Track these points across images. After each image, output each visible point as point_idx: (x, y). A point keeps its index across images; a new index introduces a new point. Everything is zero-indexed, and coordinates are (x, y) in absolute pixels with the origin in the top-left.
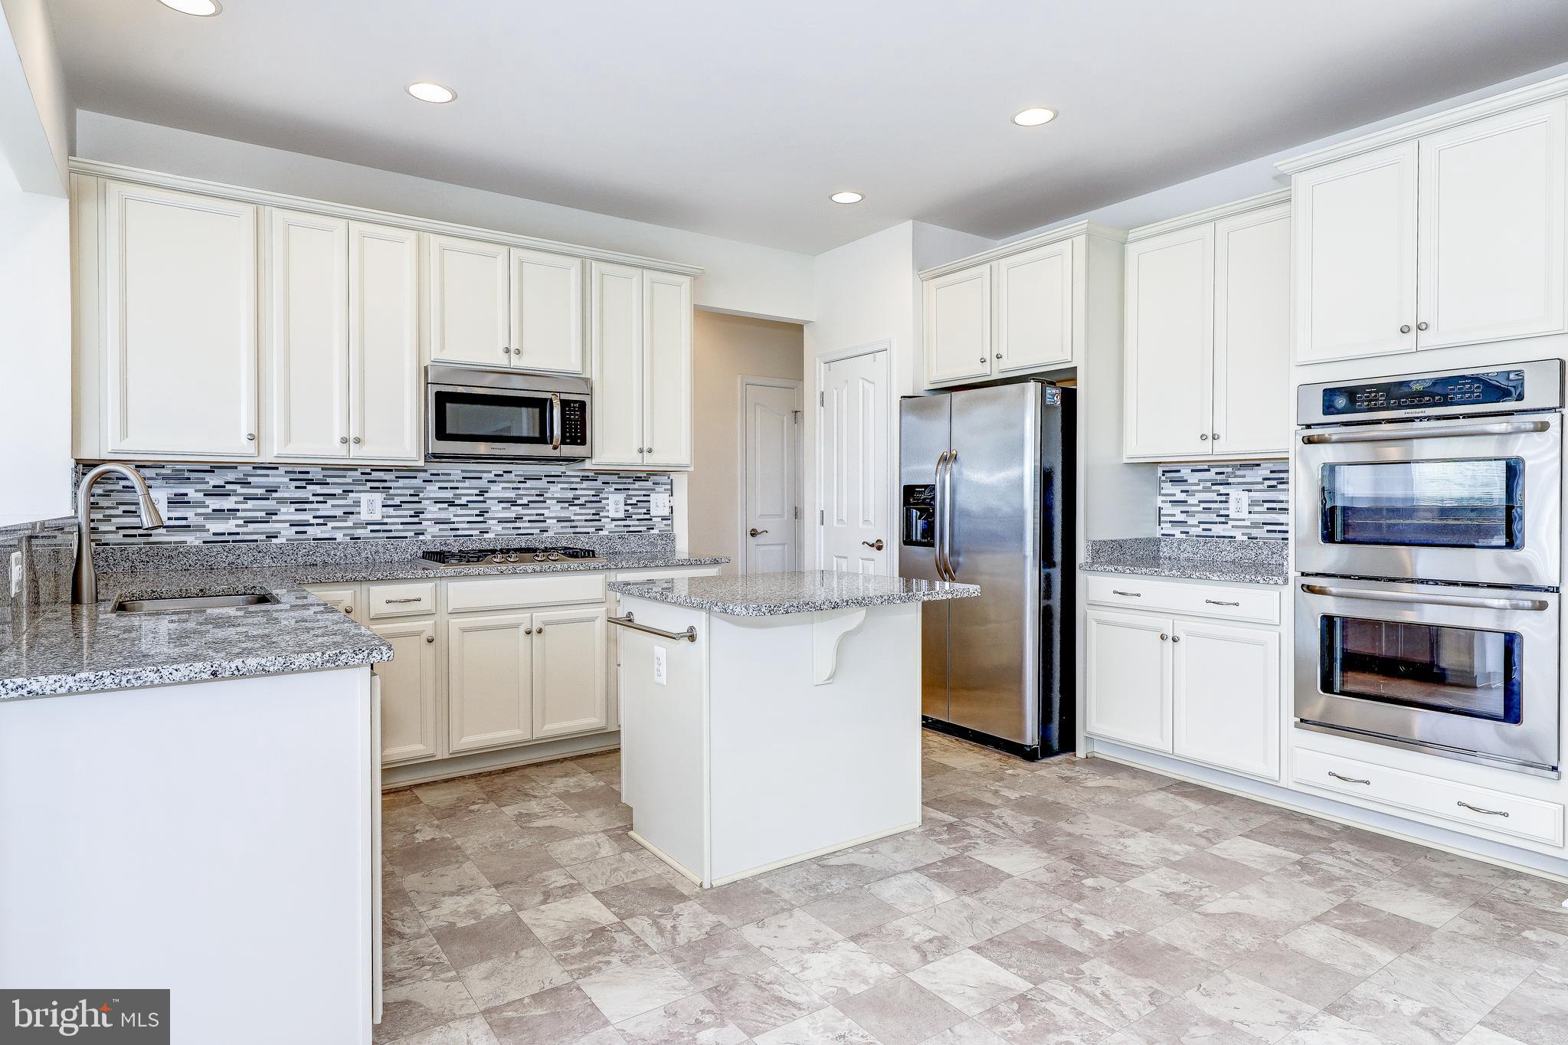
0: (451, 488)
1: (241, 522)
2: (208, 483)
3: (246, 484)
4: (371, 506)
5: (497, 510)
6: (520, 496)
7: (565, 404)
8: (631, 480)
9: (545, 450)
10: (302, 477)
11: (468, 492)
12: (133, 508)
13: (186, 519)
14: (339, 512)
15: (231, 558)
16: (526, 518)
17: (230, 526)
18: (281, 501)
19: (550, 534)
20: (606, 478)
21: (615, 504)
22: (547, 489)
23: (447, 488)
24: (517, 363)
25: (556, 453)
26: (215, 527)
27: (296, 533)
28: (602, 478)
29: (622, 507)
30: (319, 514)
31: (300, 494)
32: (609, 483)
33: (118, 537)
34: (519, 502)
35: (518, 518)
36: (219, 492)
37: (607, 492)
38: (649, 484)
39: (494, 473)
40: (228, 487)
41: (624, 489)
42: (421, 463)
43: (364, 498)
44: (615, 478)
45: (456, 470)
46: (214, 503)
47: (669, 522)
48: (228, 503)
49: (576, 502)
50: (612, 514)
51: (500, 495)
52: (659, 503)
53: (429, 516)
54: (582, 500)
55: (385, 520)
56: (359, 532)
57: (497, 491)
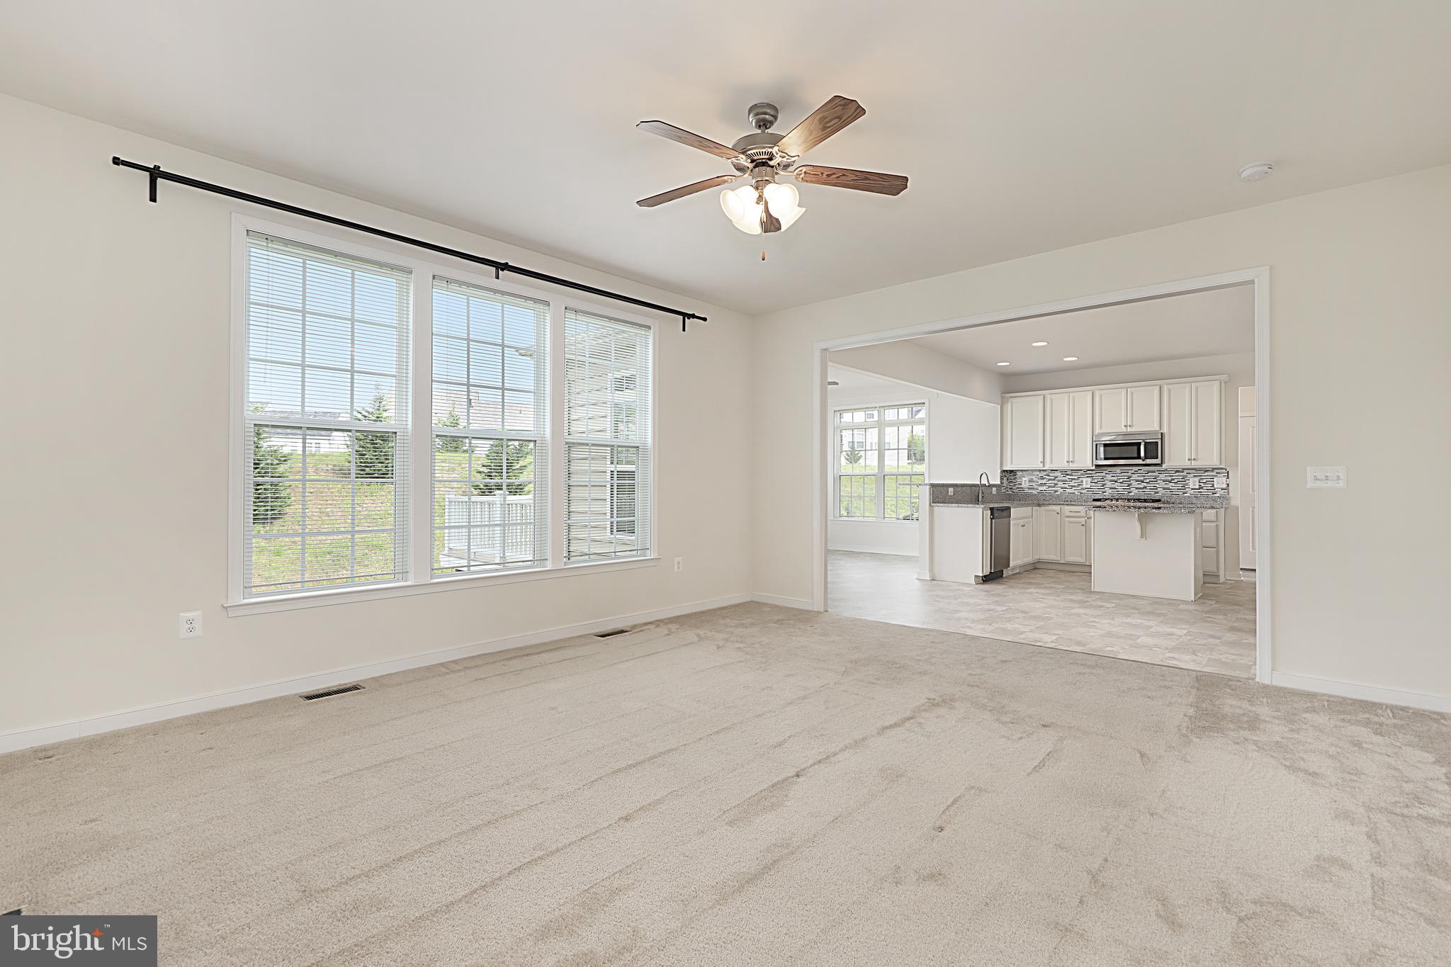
0: (1117, 476)
1: (1047, 487)
2: (1039, 475)
3: (1049, 476)
4: (1086, 482)
5: (1135, 484)
6: (1146, 479)
7: (1146, 444)
8: (1203, 472)
9: (1140, 462)
10: (1065, 473)
11: (1123, 477)
12: (1021, 482)
13: (1032, 486)
14: (1076, 484)
17: (1044, 488)
18: (1058, 481)
19: (1160, 494)
22: (1158, 476)
23: (1115, 476)
24: (1129, 429)
25: (1144, 463)
26: (1041, 488)
27: (1063, 491)
28: (1186, 471)
29: (1197, 484)
30: (1070, 485)
31: (1064, 479)
32: (1190, 473)
33: (1017, 490)
35: (1145, 487)
36: (1042, 478)
37: (1189, 477)
38: (1214, 473)
40: (1044, 476)
41: (1199, 476)
42: (1094, 468)
43: (1084, 480)
44: (1194, 471)
45: (1118, 470)
46: (1041, 481)
47: (1226, 491)
48: (1044, 481)
49: (1172, 481)
50: (1192, 487)
51: (1136, 479)
52: (1220, 482)
53: (1108, 486)
54: (1176, 481)
56: (1083, 491)
57: (1135, 477)
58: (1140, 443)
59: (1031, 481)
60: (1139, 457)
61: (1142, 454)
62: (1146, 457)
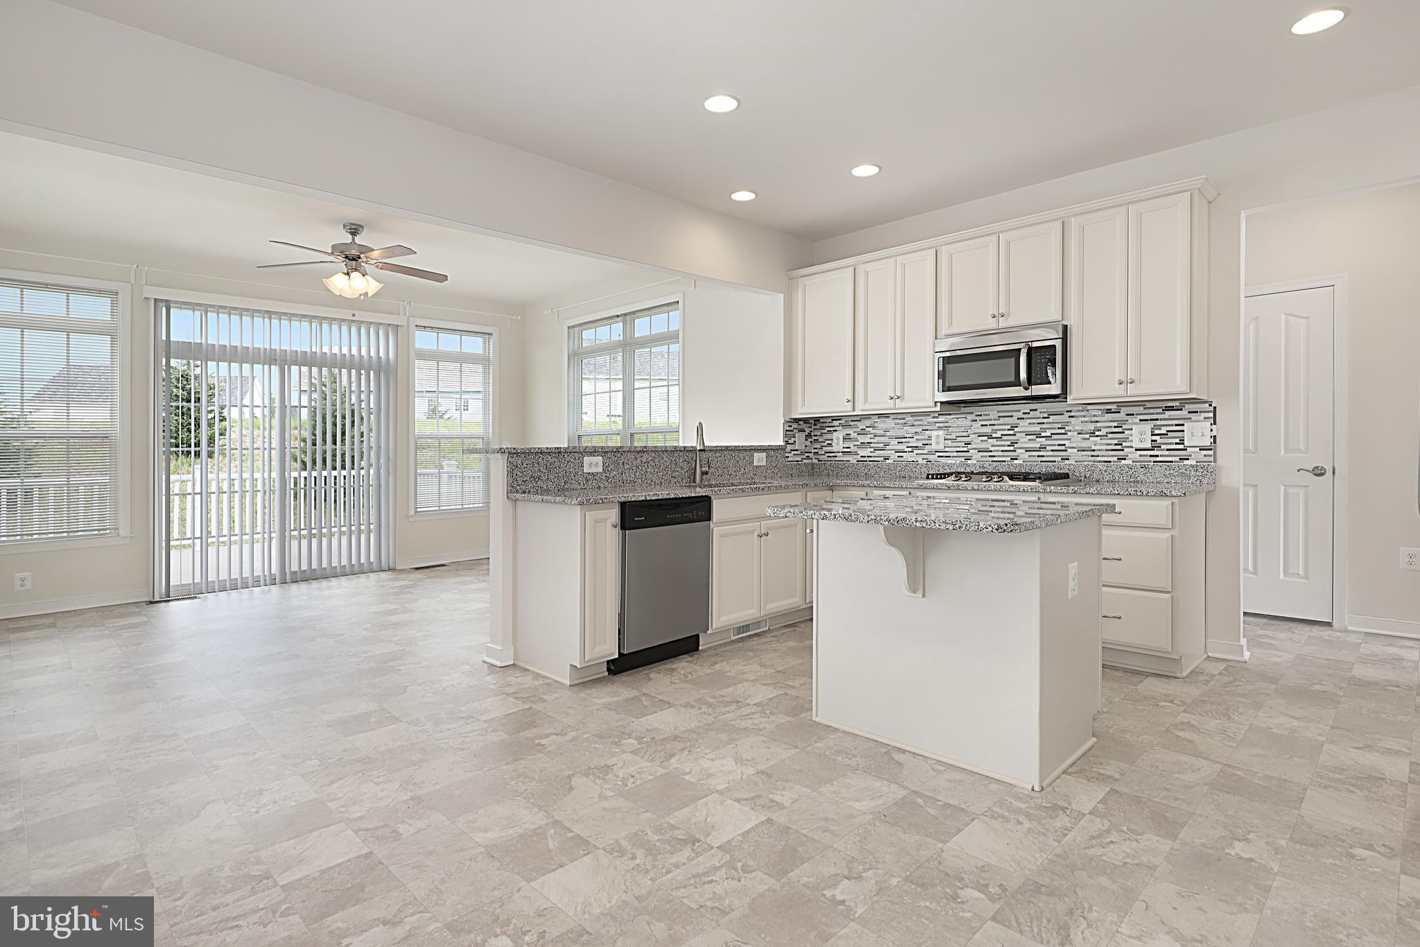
0: (990, 425)
1: (872, 450)
2: (858, 427)
4: (938, 439)
5: (1024, 441)
6: (1044, 430)
8: (1160, 410)
9: (1024, 392)
10: (900, 420)
11: (1002, 427)
12: (830, 442)
13: (850, 448)
14: (920, 444)
15: (866, 471)
16: (1048, 448)
17: (868, 452)
18: (891, 437)
19: (1071, 462)
20: (1130, 410)
21: (1139, 435)
22: (1068, 422)
23: (987, 425)
24: (1003, 323)
25: (1028, 393)
26: (862, 452)
27: (898, 457)
28: (1124, 410)
29: (1149, 438)
30: (910, 445)
31: (899, 432)
32: (1133, 415)
33: (825, 457)
34: (1043, 434)
35: (1043, 448)
36: (863, 432)
37: (1130, 423)
38: (1184, 413)
39: (1022, 411)
40: (868, 429)
41: (1151, 420)
42: (939, 408)
43: (934, 434)
44: (1141, 409)
45: (993, 411)
46: (862, 439)
47: (1211, 452)
48: (866, 439)
49: (1097, 433)
50: (1136, 445)
51: (1027, 429)
52: (1197, 432)
53: (974, 446)
54: (1103, 432)
55: (947, 449)
56: (931, 457)
57: (1024, 426)
58: (1019, 350)
59: (847, 438)
60: (1017, 383)
61: (1023, 375)
62: (1030, 382)
